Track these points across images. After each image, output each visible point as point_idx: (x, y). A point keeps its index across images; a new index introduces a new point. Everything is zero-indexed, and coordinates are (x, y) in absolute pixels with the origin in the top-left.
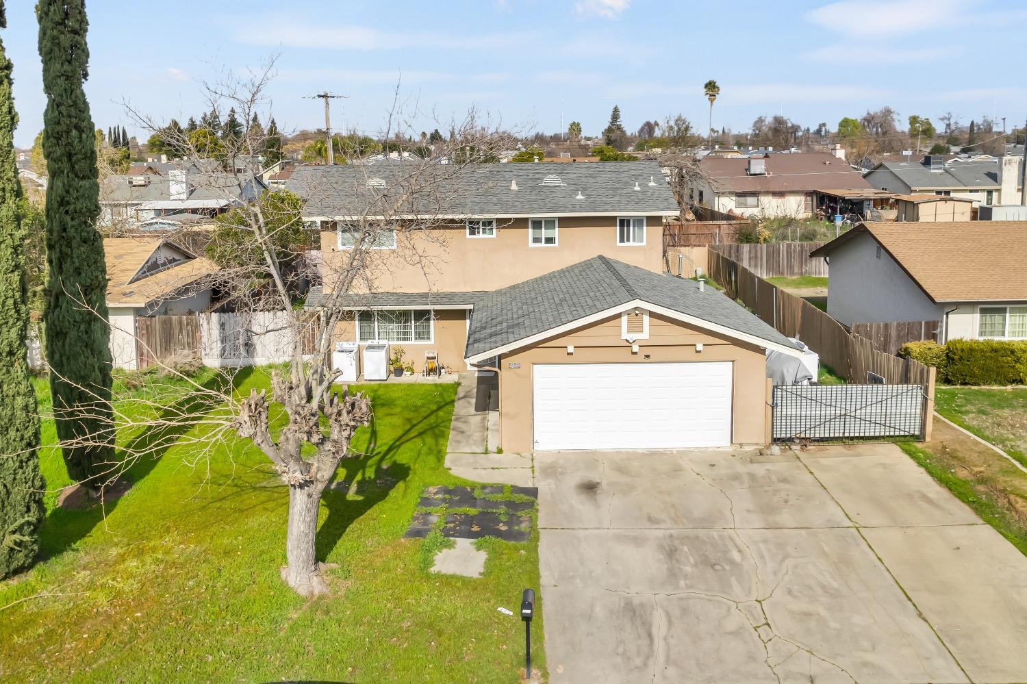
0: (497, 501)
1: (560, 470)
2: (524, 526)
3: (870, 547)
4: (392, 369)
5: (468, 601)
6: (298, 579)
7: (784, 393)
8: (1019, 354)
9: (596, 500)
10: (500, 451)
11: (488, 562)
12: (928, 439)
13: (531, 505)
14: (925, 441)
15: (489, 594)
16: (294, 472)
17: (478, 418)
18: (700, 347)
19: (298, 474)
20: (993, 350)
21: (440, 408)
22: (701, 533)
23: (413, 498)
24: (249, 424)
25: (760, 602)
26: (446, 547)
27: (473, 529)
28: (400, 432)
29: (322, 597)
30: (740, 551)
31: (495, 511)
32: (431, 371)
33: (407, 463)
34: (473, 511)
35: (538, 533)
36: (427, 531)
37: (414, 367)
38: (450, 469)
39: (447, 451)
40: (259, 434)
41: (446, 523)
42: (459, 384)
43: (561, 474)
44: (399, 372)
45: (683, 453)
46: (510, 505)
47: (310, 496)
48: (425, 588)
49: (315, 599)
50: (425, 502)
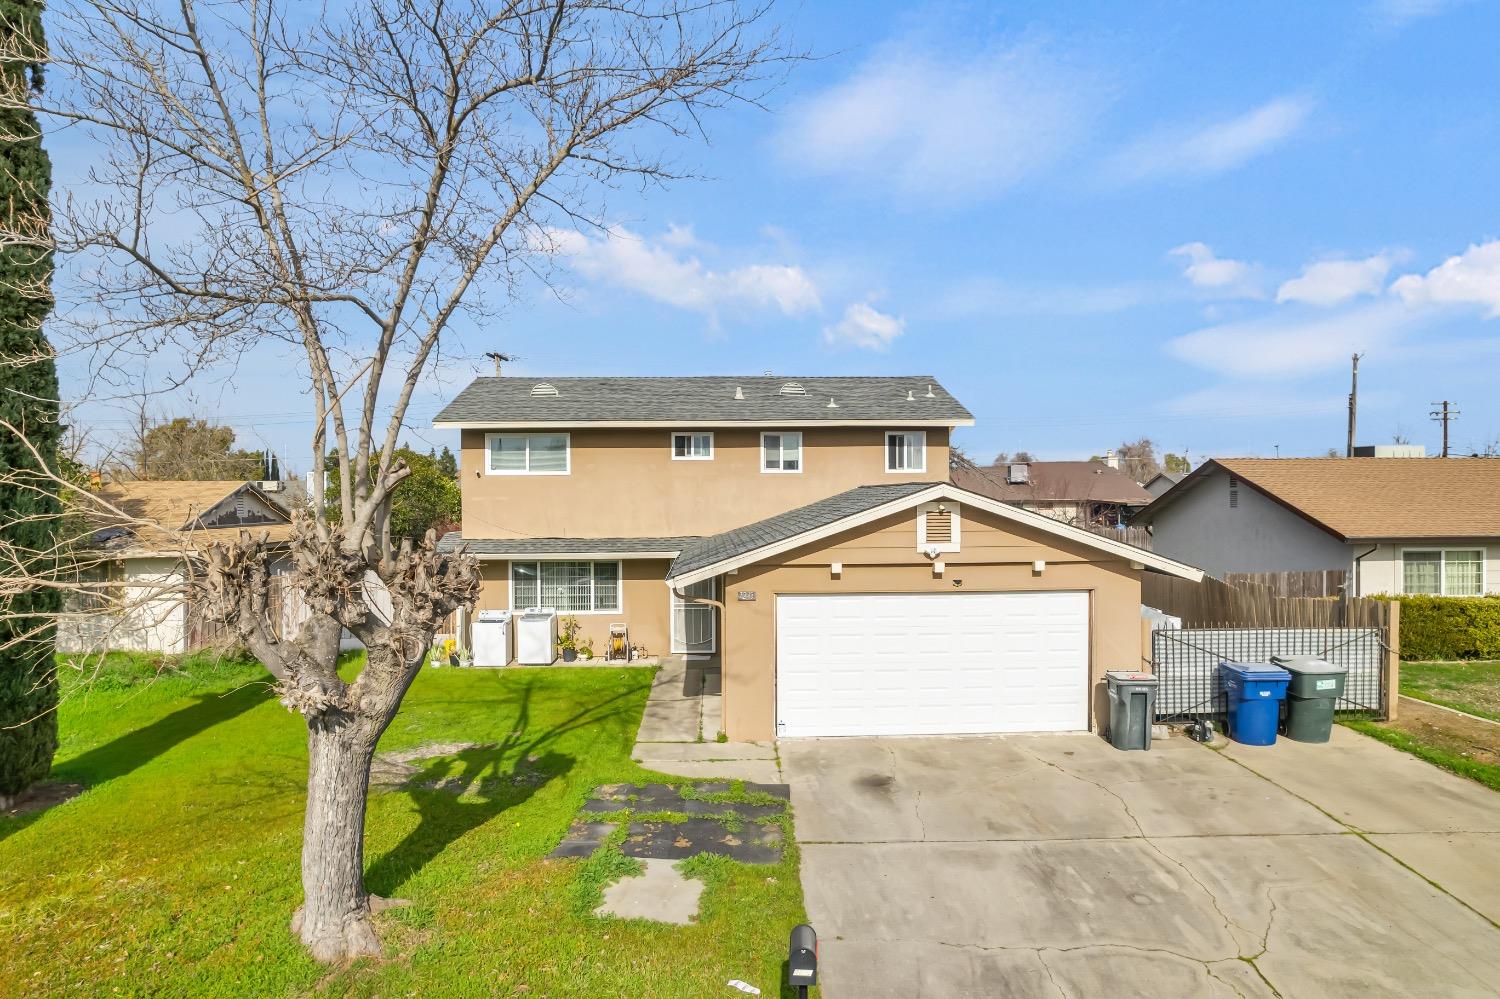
0: (720, 804)
1: (822, 762)
2: (771, 839)
3: (1402, 864)
4: (561, 652)
5: (668, 968)
6: (320, 925)
7: (1170, 642)
8: (1473, 612)
9: (891, 801)
10: (722, 739)
11: (706, 898)
12: (1393, 716)
13: (782, 807)
14: (1388, 719)
15: (710, 955)
16: (308, 687)
17: (689, 703)
18: (1040, 566)
19: (315, 693)
20: (1435, 607)
21: (631, 691)
22: (1089, 845)
23: (576, 798)
24: (220, 589)
25: (1249, 961)
26: (627, 873)
27: (677, 844)
28: (563, 718)
29: (363, 963)
30: (1169, 872)
31: (716, 817)
32: (618, 653)
33: (571, 754)
34: (678, 818)
35: (797, 850)
36: (591, 848)
37: (593, 649)
38: (640, 762)
39: (637, 740)
40: (245, 614)
41: (629, 835)
42: (660, 668)
43: (824, 767)
44: (571, 654)
45: (1018, 738)
46: (742, 807)
47: (345, 746)
48: (580, 944)
49: (347, 966)
50: (594, 804)
